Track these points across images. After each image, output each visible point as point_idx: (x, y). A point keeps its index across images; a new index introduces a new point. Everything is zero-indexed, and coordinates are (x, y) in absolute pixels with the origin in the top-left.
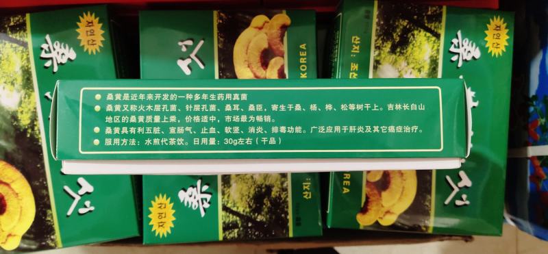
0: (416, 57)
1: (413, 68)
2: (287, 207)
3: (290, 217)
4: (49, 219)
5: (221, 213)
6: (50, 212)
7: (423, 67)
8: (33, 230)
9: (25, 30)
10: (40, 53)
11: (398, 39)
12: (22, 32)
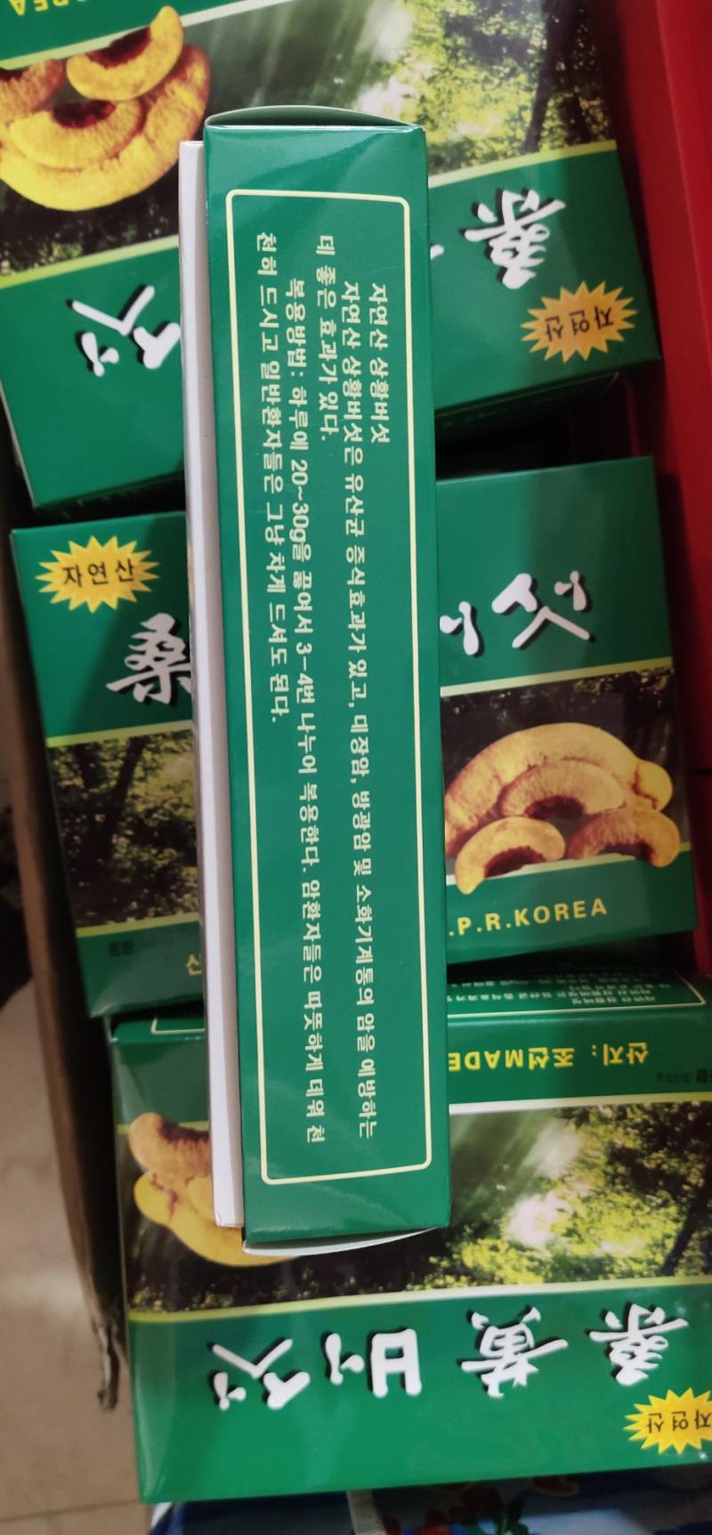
0: (605, 1219)
1: (575, 1215)
2: (157, 915)
3: (132, 924)
4: (57, 250)
5: (123, 735)
6: (75, 253)
7: (581, 1241)
8: (19, 208)
9: (570, 141)
10: (512, 190)
11: (650, 1165)
12: (564, 133)
